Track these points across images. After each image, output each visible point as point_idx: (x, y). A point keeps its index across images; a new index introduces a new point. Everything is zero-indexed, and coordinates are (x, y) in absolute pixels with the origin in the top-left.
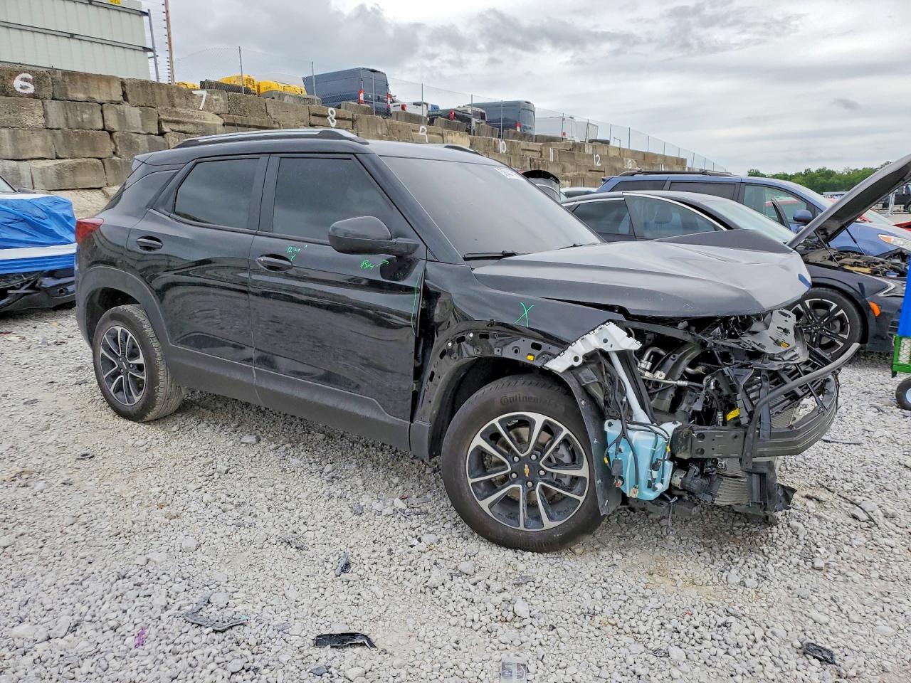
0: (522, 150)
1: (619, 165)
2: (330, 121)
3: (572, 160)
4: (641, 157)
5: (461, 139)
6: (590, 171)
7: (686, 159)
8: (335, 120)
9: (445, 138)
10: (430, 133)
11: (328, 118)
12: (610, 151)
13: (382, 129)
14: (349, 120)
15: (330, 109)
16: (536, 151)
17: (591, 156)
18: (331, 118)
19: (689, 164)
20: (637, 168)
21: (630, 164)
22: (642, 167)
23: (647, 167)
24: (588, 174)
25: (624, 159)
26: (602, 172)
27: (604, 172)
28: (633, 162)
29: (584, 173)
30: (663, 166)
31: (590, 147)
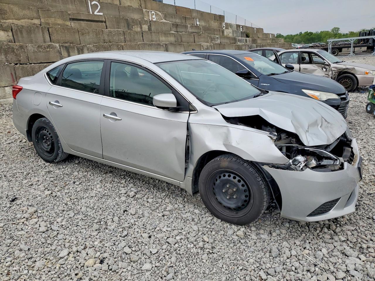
1: (135, 16)
20: (164, 21)
21: (154, 16)
22: (171, 20)
23: (178, 21)
24: (68, 23)
25: (144, 10)
26: (102, 22)
27: (105, 22)
28: (157, 15)
29: (60, 22)
30: (198, 20)
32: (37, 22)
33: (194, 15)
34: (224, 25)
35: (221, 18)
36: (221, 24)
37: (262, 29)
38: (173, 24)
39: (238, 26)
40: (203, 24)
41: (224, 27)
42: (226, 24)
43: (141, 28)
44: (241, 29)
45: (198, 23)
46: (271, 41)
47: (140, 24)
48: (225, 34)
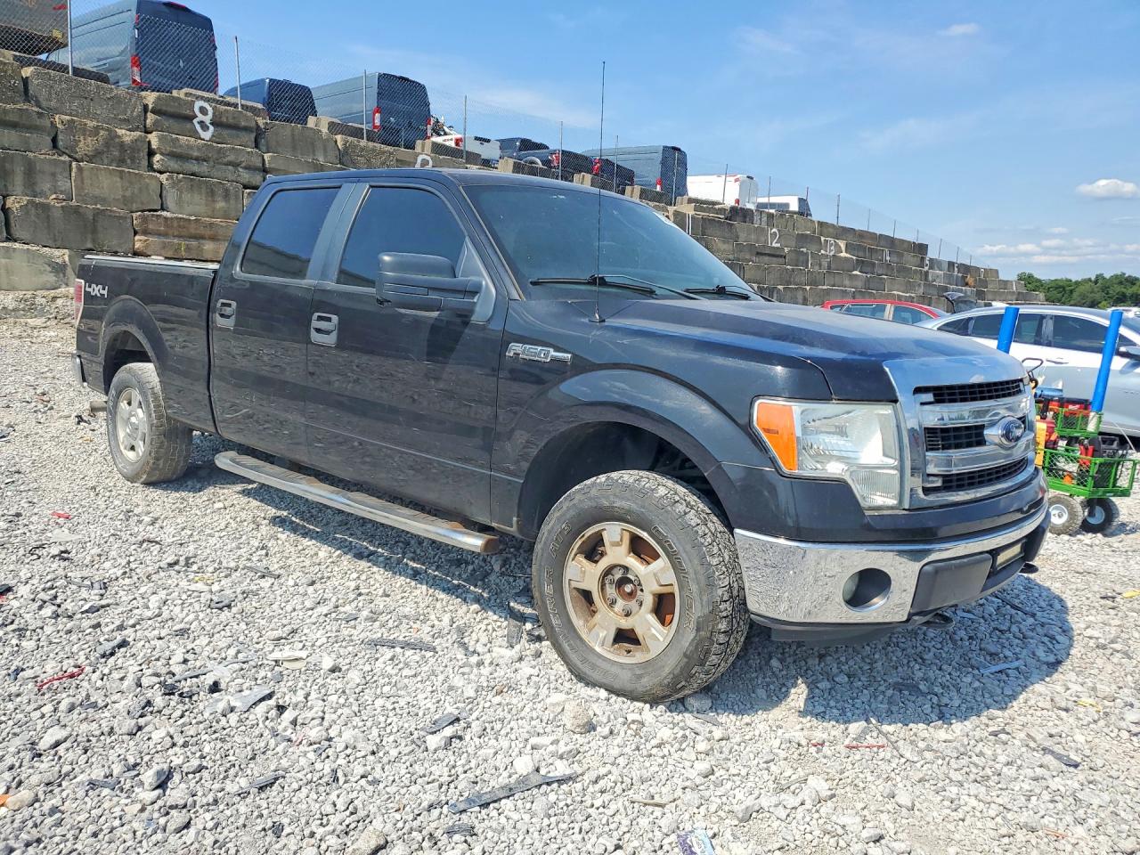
1: (812, 248)
2: (198, 127)
3: (729, 235)
6: (758, 254)
7: (927, 246)
8: (211, 128)
11: (195, 121)
13: (325, 150)
14: (246, 129)
15: (198, 104)
17: (764, 231)
18: (201, 123)
20: (845, 254)
21: (832, 248)
22: (854, 253)
23: (861, 255)
25: (822, 239)
26: (781, 256)
27: (785, 257)
28: (836, 245)
29: (748, 257)
30: (887, 252)
31: (763, 215)
32: (731, 256)
33: (882, 243)
34: (928, 262)
35: (922, 249)
36: (923, 259)
37: (997, 271)
38: (857, 261)
39: (951, 264)
40: (895, 259)
41: (927, 265)
42: (931, 260)
43: (820, 265)
44: (956, 269)
45: (888, 258)
46: (1015, 297)
47: (819, 258)
48: (930, 278)
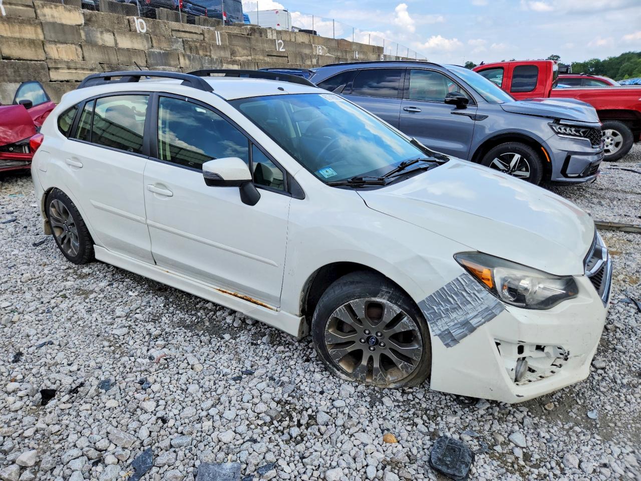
0: (173, 30)
1: (307, 51)
3: (248, 45)
4: (334, 44)
5: (67, 14)
6: (268, 55)
7: (383, 48)
9: (38, 11)
10: (10, 4)
12: (298, 38)
16: (196, 33)
17: (273, 41)
19: (386, 52)
20: (328, 55)
21: (320, 51)
22: (334, 53)
23: (339, 54)
24: (266, 59)
25: (313, 45)
26: (285, 57)
27: (287, 57)
28: (323, 49)
29: (261, 57)
30: (357, 52)
31: (273, 32)
32: (250, 58)
33: (354, 47)
34: (383, 58)
35: (380, 50)
36: (379, 56)
38: (336, 58)
39: (398, 59)
40: (362, 56)
42: (385, 56)
43: (311, 61)
45: (357, 56)
47: (311, 57)
